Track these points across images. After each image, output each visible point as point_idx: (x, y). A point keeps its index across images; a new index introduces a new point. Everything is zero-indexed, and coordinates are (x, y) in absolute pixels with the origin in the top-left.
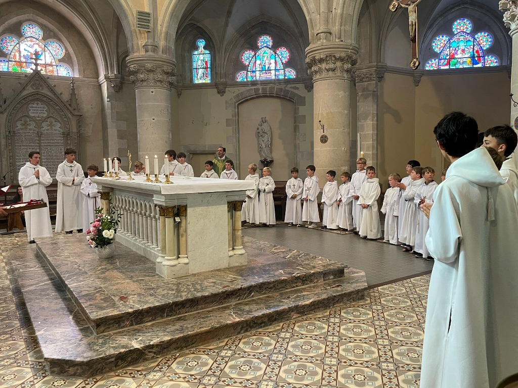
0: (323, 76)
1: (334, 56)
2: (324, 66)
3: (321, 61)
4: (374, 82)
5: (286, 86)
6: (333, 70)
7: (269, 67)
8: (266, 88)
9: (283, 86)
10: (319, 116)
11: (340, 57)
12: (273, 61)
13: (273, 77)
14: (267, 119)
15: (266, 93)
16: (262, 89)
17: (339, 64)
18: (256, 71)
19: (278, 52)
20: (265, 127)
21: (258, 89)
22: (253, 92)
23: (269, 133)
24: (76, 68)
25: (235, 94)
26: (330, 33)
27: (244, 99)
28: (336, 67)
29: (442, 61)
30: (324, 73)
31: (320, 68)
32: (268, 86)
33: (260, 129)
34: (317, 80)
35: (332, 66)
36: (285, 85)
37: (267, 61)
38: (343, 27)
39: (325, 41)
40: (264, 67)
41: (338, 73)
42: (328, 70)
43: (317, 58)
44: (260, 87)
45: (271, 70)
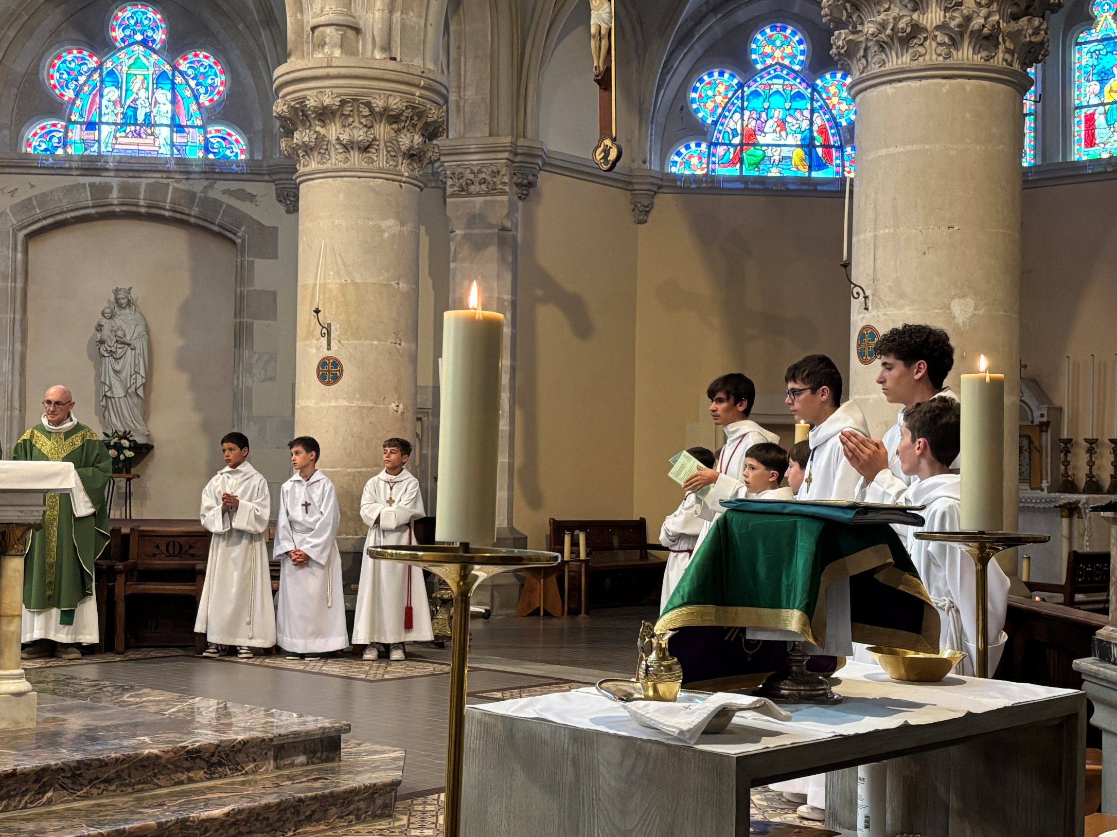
0: (328, 166)
1: (368, 105)
2: (334, 132)
3: (325, 114)
4: (505, 198)
5: (210, 187)
6: (365, 148)
7: (148, 115)
8: (137, 187)
9: (198, 186)
10: (313, 295)
11: (386, 109)
12: (164, 95)
13: (165, 151)
14: (133, 295)
15: (138, 205)
16: (123, 188)
17: (382, 131)
18: (101, 123)
19: (184, 66)
20: (127, 323)
21: (107, 188)
22: (86, 198)
23: (140, 345)
25: (17, 200)
26: (357, 30)
27: (50, 221)
28: (375, 139)
29: (720, 150)
30: (333, 153)
31: (320, 139)
32: (144, 182)
33: (106, 331)
34: (311, 176)
35: (360, 135)
36: (206, 183)
37: (143, 94)
38: (397, 15)
39: (337, 53)
40: (130, 113)
41: (381, 160)
42: (347, 147)
43: (311, 103)
44: (115, 182)
45: (155, 125)
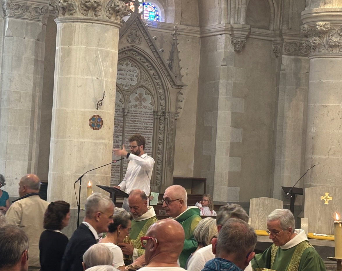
24: (172, 8)
